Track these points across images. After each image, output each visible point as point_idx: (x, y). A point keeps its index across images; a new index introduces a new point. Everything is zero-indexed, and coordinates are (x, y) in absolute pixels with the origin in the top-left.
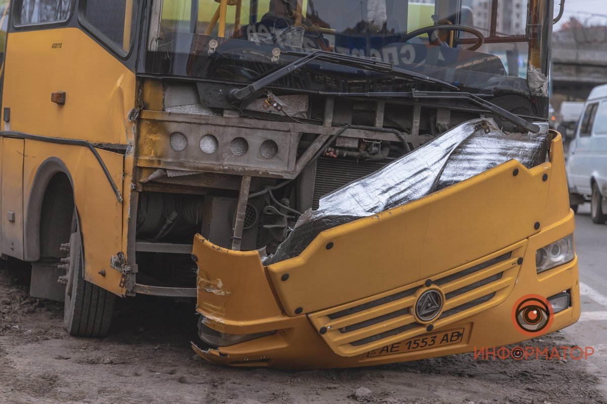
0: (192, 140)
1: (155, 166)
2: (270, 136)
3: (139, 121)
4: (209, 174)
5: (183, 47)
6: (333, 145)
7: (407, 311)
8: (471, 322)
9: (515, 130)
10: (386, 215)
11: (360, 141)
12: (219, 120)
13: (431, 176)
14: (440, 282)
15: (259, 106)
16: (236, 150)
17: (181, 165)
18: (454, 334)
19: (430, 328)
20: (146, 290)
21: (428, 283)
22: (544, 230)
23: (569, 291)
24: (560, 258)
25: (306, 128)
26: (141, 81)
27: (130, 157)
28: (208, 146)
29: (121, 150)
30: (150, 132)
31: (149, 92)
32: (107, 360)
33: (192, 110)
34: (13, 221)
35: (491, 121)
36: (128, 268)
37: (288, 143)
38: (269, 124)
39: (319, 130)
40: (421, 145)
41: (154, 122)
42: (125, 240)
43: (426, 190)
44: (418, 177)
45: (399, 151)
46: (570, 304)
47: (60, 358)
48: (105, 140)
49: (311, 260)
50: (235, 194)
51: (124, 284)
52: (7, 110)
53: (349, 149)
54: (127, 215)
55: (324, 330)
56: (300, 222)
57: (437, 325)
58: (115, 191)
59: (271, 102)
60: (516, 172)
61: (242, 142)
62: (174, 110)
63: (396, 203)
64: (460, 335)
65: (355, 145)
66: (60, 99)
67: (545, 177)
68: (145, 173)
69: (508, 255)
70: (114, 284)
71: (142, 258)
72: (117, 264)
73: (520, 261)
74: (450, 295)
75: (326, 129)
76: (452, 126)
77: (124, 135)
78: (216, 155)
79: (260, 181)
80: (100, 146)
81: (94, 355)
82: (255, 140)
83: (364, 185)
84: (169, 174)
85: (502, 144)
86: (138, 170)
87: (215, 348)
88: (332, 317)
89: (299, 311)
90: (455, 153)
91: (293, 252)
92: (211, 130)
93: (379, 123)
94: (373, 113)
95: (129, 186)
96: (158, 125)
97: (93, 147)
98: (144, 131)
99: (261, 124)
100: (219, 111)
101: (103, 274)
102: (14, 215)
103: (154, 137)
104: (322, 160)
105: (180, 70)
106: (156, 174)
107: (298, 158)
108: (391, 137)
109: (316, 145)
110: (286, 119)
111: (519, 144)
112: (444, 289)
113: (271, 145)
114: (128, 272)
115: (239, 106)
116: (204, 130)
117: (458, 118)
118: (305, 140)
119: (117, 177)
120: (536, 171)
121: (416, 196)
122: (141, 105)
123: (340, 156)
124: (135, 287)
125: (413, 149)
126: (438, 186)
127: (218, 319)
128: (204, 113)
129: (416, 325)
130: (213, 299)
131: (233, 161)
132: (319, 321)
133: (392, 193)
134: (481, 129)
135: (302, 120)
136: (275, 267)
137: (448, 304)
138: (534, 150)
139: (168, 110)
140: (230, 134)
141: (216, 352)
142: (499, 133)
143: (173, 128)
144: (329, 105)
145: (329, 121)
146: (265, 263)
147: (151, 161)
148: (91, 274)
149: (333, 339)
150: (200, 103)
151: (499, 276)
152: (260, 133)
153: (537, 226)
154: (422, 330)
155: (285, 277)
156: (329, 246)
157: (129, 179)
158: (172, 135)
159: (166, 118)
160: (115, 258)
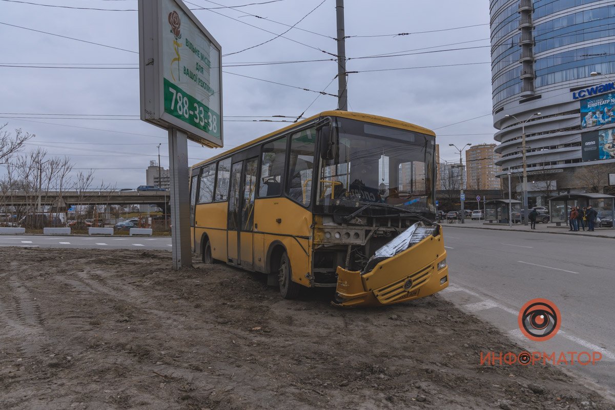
0: (332, 234)
1: (320, 243)
2: (356, 231)
3: (314, 229)
4: (337, 245)
5: (327, 203)
6: (376, 234)
7: (401, 287)
8: (419, 289)
9: (428, 225)
10: (397, 256)
11: (384, 231)
12: (341, 227)
13: (408, 242)
14: (411, 277)
15: (353, 221)
16: (346, 237)
17: (329, 242)
18: (414, 293)
19: (408, 292)
20: (318, 285)
21: (408, 277)
22: (439, 257)
23: (446, 276)
24: (442, 266)
25: (367, 228)
26: (314, 216)
27: (311, 241)
28: (337, 236)
29: (307, 238)
30: (318, 232)
31: (317, 219)
32: (304, 309)
33: (331, 224)
34: (260, 261)
35: (422, 222)
36: (311, 278)
37: (362, 233)
38: (357, 227)
39: (372, 228)
40: (402, 232)
41: (319, 229)
42: (310, 269)
43: (407, 246)
44: (404, 242)
45: (395, 234)
46: (446, 281)
47: (288, 309)
48: (300, 235)
49: (375, 273)
50: (346, 251)
51: (310, 283)
52: (256, 225)
53: (380, 234)
54: (311, 260)
55: (378, 295)
56: (370, 260)
57: (410, 291)
58: (306, 252)
59: (357, 220)
60: (432, 239)
61: (348, 234)
62: (326, 224)
63: (398, 252)
64: (415, 293)
65: (382, 233)
66: (279, 221)
67: (439, 240)
68: (316, 246)
69: (429, 266)
70: (306, 283)
71: (316, 274)
72: (308, 277)
73: (433, 268)
74: (414, 281)
75: (374, 228)
76: (411, 225)
77: (309, 234)
78: (340, 239)
79: (354, 247)
80: (298, 237)
81: (298, 307)
82: (352, 233)
83: (388, 246)
84: (325, 246)
85: (425, 229)
86: (314, 245)
87: (341, 303)
88: (380, 291)
89: (370, 290)
90: (414, 234)
91: (368, 271)
92: (338, 230)
93: (389, 225)
94: (387, 223)
95: (311, 250)
96: (321, 230)
97: (294, 237)
98: (315, 232)
99: (354, 227)
100: (340, 224)
101: (300, 279)
102: (260, 259)
103: (319, 234)
104: (372, 238)
105: (326, 212)
106: (320, 246)
107: (366, 238)
108: (393, 229)
109: (371, 234)
110: (361, 225)
111: (430, 229)
112: (413, 279)
113: (357, 235)
114: (312, 279)
115: (347, 223)
116: (336, 231)
117: (412, 223)
118: (367, 232)
119: (306, 247)
120: (437, 238)
121: (404, 249)
122: (314, 223)
123: (378, 237)
124: (314, 284)
125: (400, 233)
126: (410, 245)
127: (344, 294)
128: (335, 225)
129: (404, 291)
130: (343, 287)
131: (345, 241)
132: (376, 293)
133: (397, 248)
134: (419, 225)
135: (366, 226)
136: (365, 276)
137: (414, 283)
138: (434, 231)
139: (324, 225)
140: (345, 231)
141: (342, 305)
142: (423, 226)
143: (326, 230)
144: (374, 220)
145: (374, 225)
146: (361, 275)
147: (319, 242)
148: (295, 278)
149: (380, 298)
150: (334, 221)
151: (427, 273)
152: (353, 231)
153: (437, 256)
154: (406, 293)
155: (367, 279)
156: (381, 268)
157: (311, 248)
158: (325, 233)
159: (324, 227)
160: (306, 274)
